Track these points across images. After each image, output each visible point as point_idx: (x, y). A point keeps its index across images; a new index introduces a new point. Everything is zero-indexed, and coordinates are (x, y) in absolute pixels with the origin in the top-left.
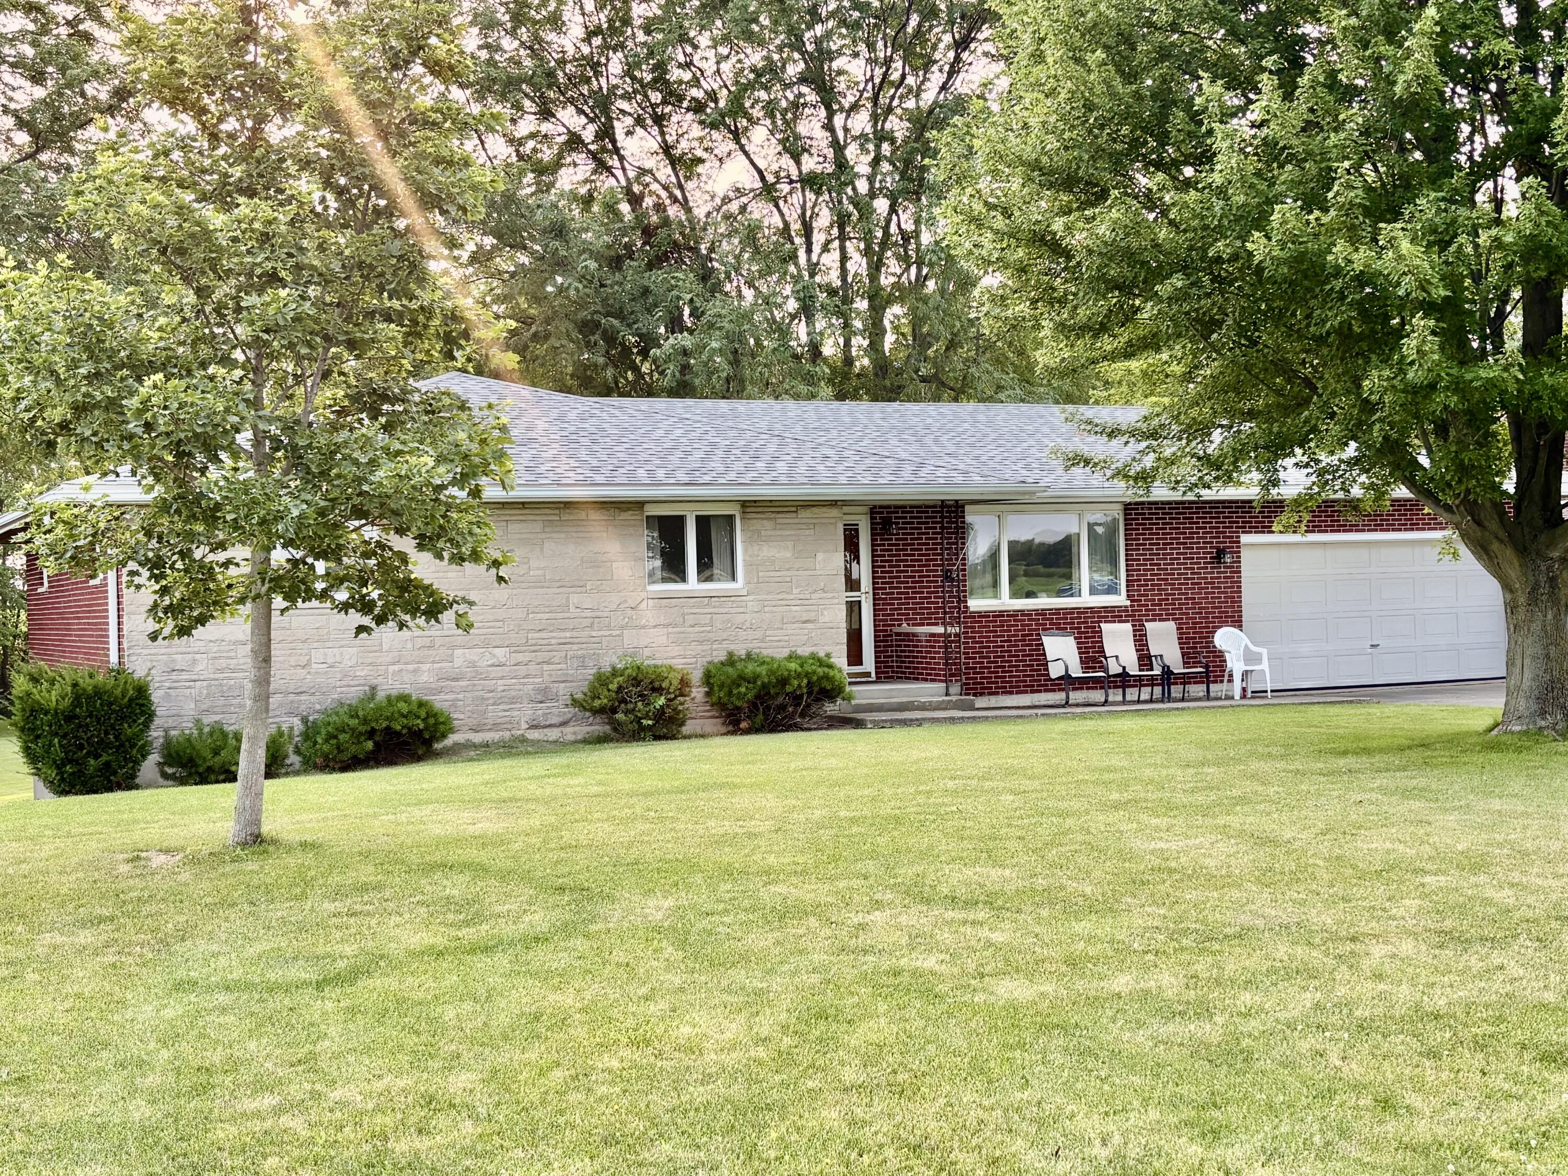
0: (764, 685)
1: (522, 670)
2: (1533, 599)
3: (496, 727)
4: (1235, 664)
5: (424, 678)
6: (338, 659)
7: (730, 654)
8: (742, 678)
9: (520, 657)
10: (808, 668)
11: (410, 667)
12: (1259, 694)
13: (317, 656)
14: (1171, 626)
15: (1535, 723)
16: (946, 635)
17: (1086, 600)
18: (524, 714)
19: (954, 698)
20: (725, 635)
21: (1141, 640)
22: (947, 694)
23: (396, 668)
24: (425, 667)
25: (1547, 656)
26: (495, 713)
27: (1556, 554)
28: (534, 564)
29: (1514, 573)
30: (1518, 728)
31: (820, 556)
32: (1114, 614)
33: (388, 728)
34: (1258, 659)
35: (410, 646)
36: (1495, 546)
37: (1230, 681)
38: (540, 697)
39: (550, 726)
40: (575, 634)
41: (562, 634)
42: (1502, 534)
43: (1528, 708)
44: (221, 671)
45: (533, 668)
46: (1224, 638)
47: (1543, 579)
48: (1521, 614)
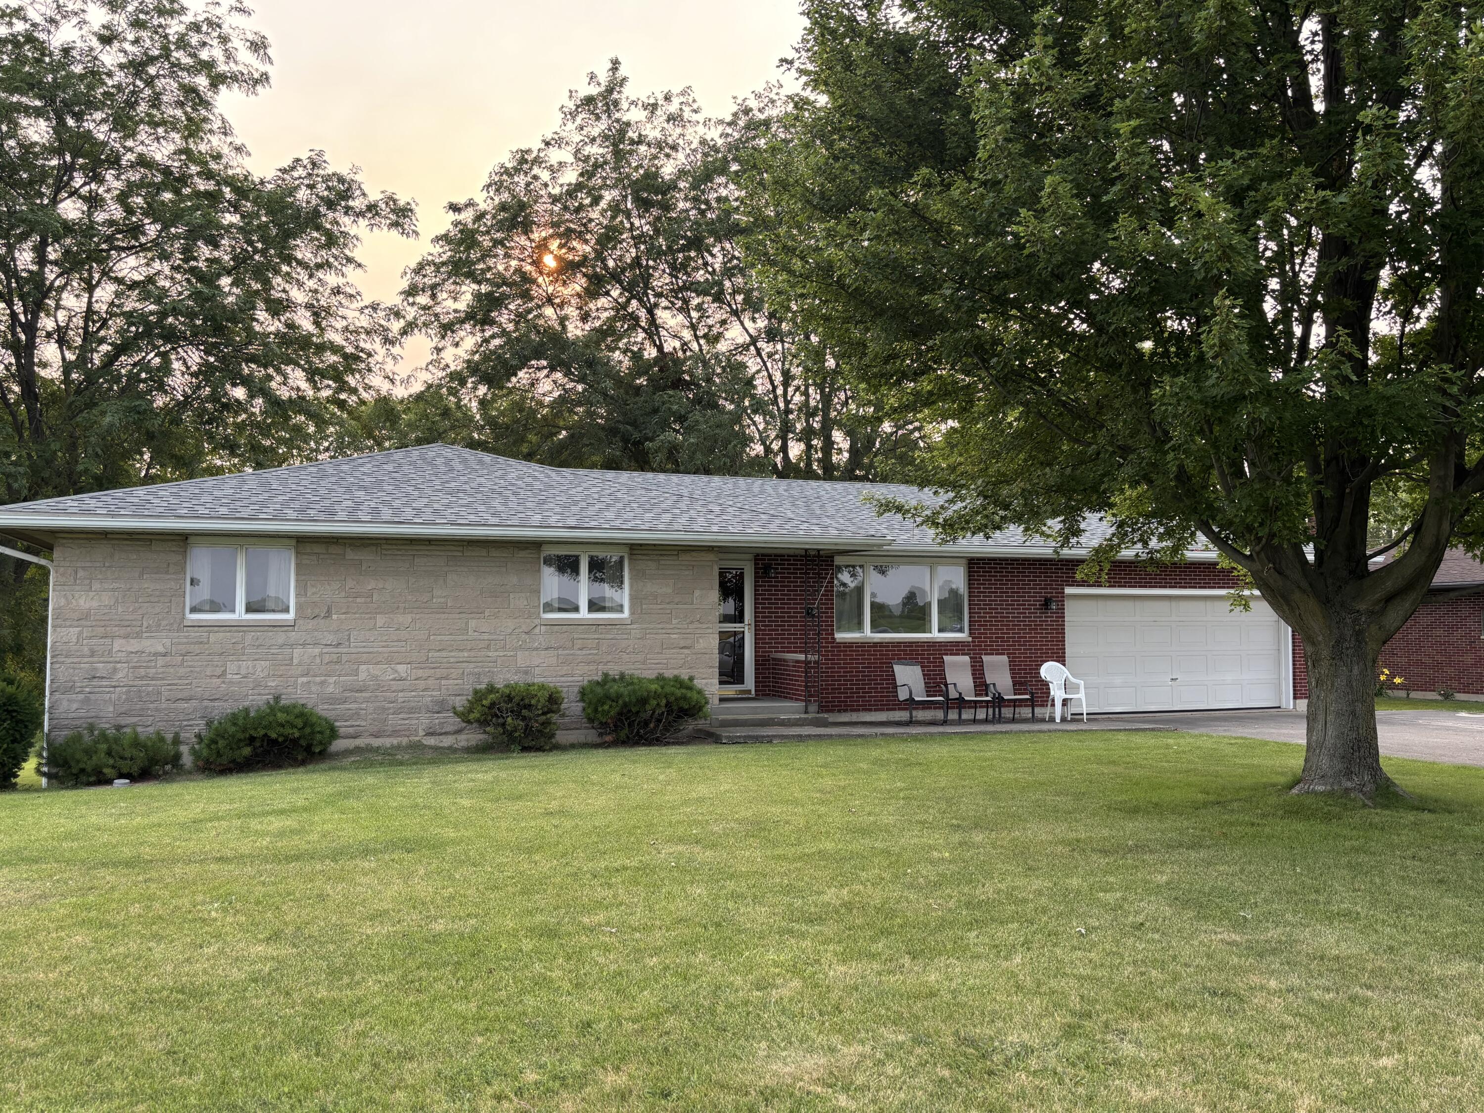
0: (625, 705)
1: (422, 684)
2: (1338, 654)
3: (395, 733)
4: (1057, 693)
5: (330, 689)
6: (251, 670)
7: (606, 675)
8: (607, 697)
9: (420, 673)
10: (668, 689)
11: (318, 679)
12: (1076, 718)
13: (231, 667)
14: (1004, 658)
15: (1340, 782)
16: (807, 662)
17: (935, 635)
18: (423, 721)
19: (810, 716)
20: (609, 658)
21: (978, 672)
22: (806, 712)
23: (305, 679)
24: (332, 680)
25: (1353, 713)
26: (394, 721)
27: (1363, 607)
28: (437, 592)
29: (1316, 625)
30: (1320, 788)
31: (697, 593)
32: (955, 648)
33: (266, 735)
34: (1076, 688)
35: (318, 661)
36: (1297, 596)
37: (1053, 705)
38: (436, 708)
39: (446, 733)
40: (472, 654)
41: (461, 654)
42: (1304, 584)
43: (1331, 767)
44: (142, 678)
45: (430, 682)
46: (1049, 671)
47: (1348, 632)
48: (1324, 667)
